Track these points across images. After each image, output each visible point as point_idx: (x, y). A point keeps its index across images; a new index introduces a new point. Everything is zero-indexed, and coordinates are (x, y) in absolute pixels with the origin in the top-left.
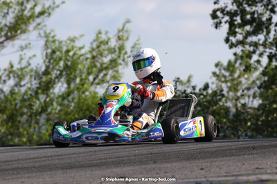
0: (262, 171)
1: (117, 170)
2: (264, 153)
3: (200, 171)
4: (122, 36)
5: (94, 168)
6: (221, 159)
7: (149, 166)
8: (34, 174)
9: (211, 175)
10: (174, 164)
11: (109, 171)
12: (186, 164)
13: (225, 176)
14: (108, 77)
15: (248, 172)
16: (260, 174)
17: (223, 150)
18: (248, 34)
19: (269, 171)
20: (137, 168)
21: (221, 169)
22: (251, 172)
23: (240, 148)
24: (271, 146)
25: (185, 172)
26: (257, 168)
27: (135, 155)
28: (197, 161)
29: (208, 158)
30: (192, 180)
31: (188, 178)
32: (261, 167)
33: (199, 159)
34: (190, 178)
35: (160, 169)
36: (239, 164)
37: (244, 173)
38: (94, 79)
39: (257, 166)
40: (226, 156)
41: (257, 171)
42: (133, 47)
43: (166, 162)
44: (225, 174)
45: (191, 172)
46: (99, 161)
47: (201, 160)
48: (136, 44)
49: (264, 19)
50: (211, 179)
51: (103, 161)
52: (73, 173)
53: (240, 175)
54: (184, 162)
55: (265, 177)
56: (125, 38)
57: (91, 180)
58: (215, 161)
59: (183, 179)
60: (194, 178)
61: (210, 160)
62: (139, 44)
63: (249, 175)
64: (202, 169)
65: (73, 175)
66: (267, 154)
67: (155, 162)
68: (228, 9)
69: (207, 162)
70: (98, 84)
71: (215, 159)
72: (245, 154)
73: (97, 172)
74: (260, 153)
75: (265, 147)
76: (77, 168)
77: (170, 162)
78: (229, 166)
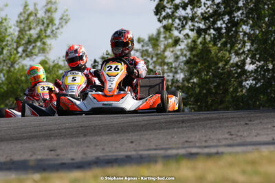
0: (192, 144)
1: (48, 143)
2: (193, 126)
3: (130, 144)
4: (51, 8)
5: (24, 141)
6: (151, 132)
7: (79, 139)
9: (141, 148)
10: (104, 137)
11: (39, 144)
12: (115, 137)
13: (155, 149)
14: (36, 51)
15: (177, 146)
16: (189, 147)
17: (153, 124)
19: (197, 145)
20: (67, 141)
21: (150, 142)
22: (180, 146)
23: (170, 122)
24: (200, 120)
25: (115, 145)
26: (187, 141)
27: (65, 128)
28: (127, 135)
29: (138, 131)
30: (122, 153)
31: (118, 152)
32: (190, 140)
33: (129, 132)
34: (121, 152)
35: (90, 142)
36: (169, 137)
37: (174, 146)
38: (24, 51)
39: (187, 139)
40: (155, 129)
41: (187, 145)
42: (61, 19)
43: (96, 135)
44: (155, 147)
45: (121, 145)
46: (30, 134)
47: (131, 134)
48: (63, 16)
50: (141, 153)
51: (33, 134)
54: (114, 134)
55: (194, 150)
57: (22, 153)
58: (145, 135)
59: (113, 152)
60: (124, 151)
61: (139, 133)
62: (67, 15)
63: (178, 148)
64: (132, 142)
65: (3, 148)
66: (196, 127)
67: (85, 135)
69: (137, 135)
70: (27, 56)
71: (145, 133)
72: (174, 128)
73: (27, 145)
74: (189, 127)
75: (194, 120)
77: (101, 135)
78: (159, 139)
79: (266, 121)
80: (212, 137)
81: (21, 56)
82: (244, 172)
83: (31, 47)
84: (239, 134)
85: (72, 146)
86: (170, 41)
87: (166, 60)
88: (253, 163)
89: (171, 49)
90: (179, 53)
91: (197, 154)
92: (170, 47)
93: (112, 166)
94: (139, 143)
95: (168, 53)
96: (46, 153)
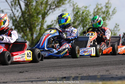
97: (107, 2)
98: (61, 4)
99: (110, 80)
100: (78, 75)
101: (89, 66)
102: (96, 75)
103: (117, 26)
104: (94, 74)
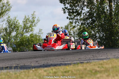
0: (81, 59)
1: (35, 60)
2: (81, 54)
7: (45, 58)
8: (9, 61)
10: (53, 58)
11: (33, 60)
12: (57, 57)
13: (69, 61)
14: (30, 30)
15: (76, 60)
17: (68, 53)
18: (75, 16)
19: (83, 60)
21: (68, 59)
35: (49, 59)
39: (79, 58)
40: (69, 55)
41: (79, 60)
42: (37, 20)
45: (59, 60)
49: (80, 12)
52: (21, 61)
53: (74, 61)
55: (82, 61)
56: (34, 17)
57: (27, 63)
59: (56, 62)
61: (64, 56)
62: (39, 19)
64: (62, 59)
67: (47, 57)
68: (68, 8)
70: (27, 32)
71: (66, 56)
72: (75, 54)
76: (23, 59)
78: (71, 58)
79: (104, 52)
80: (87, 57)
81: (25, 33)
82: (98, 67)
83: (28, 30)
84: (96, 56)
85: (43, 60)
86: (72, 27)
87: (71, 34)
88: (101, 64)
89: (72, 30)
90: (75, 31)
91: (83, 62)
92: (72, 29)
93: (56, 66)
94: (64, 59)
95: (71, 31)
96: (35, 63)
97: (33, 14)
98: (1, 17)
99: (39, 68)
100: (16, 65)
101: (24, 58)
102: (29, 64)
103: (40, 30)
104: (28, 64)
